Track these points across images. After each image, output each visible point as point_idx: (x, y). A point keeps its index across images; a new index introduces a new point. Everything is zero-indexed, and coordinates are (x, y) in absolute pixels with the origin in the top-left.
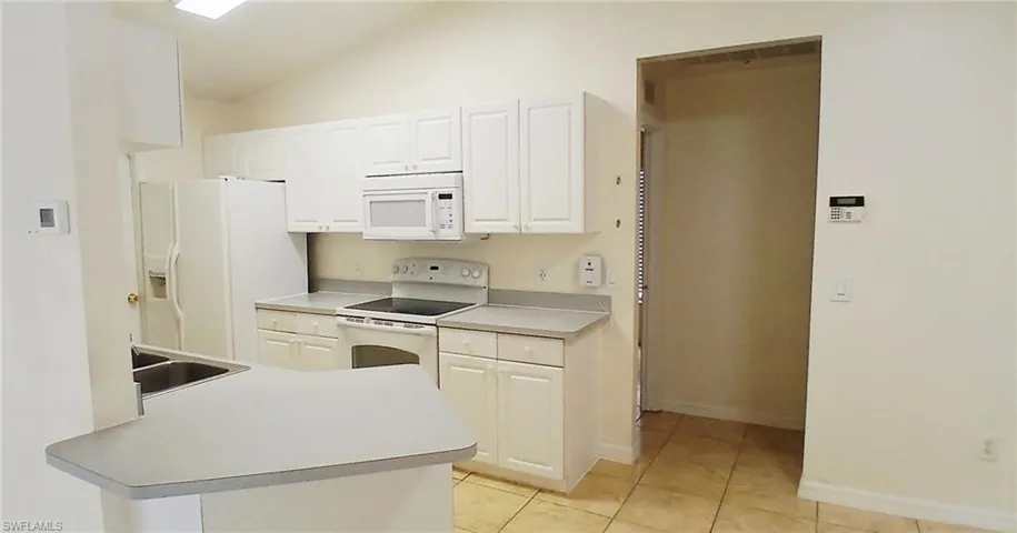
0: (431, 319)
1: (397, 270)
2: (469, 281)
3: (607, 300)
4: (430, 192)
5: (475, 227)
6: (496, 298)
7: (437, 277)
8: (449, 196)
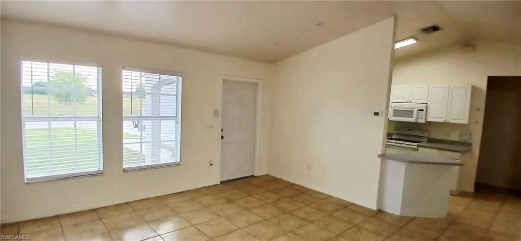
0: (417, 144)
1: (396, 130)
2: (423, 135)
3: (470, 144)
4: (416, 109)
5: (429, 119)
6: (430, 140)
7: (410, 133)
8: (423, 110)
